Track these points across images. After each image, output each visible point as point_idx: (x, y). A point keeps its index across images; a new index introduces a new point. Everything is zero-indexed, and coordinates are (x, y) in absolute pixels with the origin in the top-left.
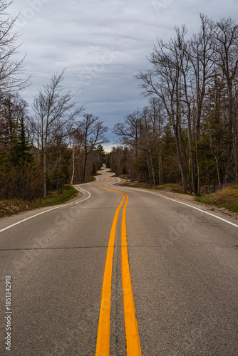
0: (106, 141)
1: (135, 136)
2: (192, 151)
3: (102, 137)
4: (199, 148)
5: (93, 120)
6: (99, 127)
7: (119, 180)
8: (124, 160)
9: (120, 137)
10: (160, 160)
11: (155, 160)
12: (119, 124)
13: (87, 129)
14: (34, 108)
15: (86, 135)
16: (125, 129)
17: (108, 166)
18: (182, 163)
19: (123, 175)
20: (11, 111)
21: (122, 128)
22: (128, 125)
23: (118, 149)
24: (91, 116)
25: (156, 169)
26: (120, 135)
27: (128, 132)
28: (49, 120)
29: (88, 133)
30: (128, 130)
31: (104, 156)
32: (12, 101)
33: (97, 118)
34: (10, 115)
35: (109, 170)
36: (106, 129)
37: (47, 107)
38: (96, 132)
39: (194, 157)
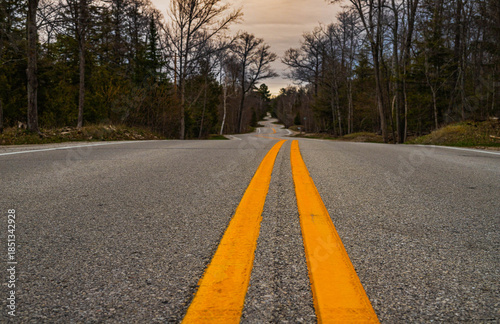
0: (272, 75)
1: (314, 68)
2: (398, 82)
3: (266, 68)
4: (408, 77)
5: (255, 44)
6: (263, 53)
7: (290, 132)
8: (297, 106)
9: (293, 69)
10: (350, 101)
11: (343, 101)
12: (292, 51)
13: (245, 56)
14: (170, 12)
15: (244, 64)
16: (300, 58)
17: (274, 116)
18: (382, 99)
19: (295, 127)
20: (137, 25)
21: (297, 56)
22: (305, 53)
23: (289, 90)
24: (252, 37)
25: (344, 112)
26: (293, 66)
27: (305, 62)
28: (192, 29)
29: (247, 62)
30: (304, 59)
31: (269, 100)
32: (140, 11)
33: (261, 41)
34: (137, 31)
35: (275, 120)
36: (273, 57)
37: (188, 9)
38: (258, 60)
39: (400, 90)
